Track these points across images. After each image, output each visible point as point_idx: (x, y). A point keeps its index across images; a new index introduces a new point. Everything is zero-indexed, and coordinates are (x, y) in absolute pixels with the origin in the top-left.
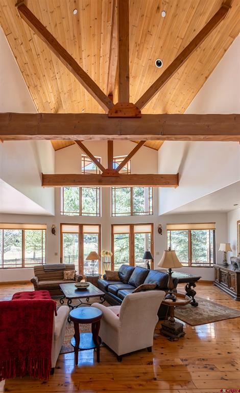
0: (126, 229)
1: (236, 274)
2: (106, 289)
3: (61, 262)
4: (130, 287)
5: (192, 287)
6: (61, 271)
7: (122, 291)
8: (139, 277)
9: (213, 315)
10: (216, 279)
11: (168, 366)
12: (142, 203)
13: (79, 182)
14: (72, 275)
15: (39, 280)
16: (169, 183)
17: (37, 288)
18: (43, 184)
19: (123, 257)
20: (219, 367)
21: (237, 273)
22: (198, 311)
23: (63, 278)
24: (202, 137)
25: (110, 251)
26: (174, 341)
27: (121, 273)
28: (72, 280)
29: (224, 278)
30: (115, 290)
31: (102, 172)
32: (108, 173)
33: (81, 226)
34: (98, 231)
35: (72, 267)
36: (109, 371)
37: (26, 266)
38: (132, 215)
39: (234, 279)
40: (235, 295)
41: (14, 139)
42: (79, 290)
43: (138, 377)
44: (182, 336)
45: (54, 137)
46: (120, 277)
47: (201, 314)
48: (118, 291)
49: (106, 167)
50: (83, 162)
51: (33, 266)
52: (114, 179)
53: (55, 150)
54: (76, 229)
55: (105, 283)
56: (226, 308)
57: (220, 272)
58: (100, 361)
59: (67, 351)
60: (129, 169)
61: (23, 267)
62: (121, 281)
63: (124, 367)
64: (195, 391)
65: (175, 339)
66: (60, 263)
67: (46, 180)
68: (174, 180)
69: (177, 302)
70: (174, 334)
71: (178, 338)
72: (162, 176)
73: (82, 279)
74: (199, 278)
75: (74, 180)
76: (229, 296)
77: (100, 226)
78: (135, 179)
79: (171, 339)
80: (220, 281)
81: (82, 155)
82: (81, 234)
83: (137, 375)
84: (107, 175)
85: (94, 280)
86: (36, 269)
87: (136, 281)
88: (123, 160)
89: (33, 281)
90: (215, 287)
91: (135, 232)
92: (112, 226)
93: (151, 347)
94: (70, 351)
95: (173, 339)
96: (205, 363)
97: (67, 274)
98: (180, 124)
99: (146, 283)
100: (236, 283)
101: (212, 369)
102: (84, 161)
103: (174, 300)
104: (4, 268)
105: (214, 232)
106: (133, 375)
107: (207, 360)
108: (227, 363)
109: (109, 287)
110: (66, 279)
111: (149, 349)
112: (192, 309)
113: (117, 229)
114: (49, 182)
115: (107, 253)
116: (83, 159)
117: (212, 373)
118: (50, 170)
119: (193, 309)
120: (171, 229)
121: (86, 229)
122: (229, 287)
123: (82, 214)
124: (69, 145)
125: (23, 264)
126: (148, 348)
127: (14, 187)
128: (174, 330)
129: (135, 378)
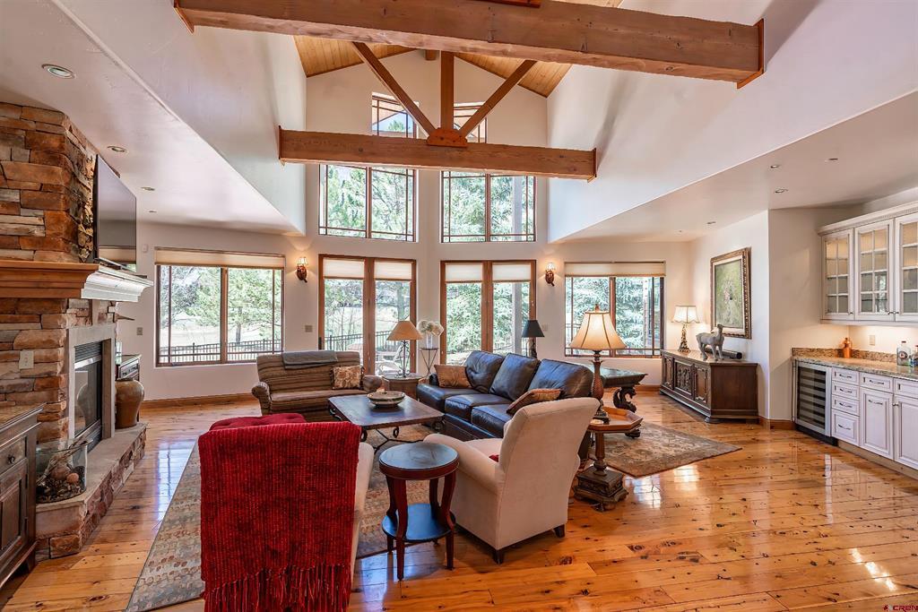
0: (476, 272)
1: (709, 369)
2: (440, 405)
3: (320, 347)
4: (496, 399)
5: (627, 397)
6: (327, 369)
7: (482, 408)
8: (516, 376)
9: (672, 453)
10: (665, 379)
11: (607, 564)
12: (504, 218)
13: (373, 154)
14: (354, 376)
15: (271, 391)
16: (575, 170)
17: (269, 408)
18: (281, 156)
19: (463, 339)
20: (707, 554)
21: (712, 365)
22: (640, 448)
23: (332, 385)
24: (666, 65)
25: (437, 323)
26: (605, 510)
27: (472, 369)
28: (355, 388)
29: (683, 377)
30: (462, 407)
31: (426, 135)
32: (442, 139)
33: (370, 262)
34: (409, 276)
35: (351, 359)
36: (479, 586)
37: (230, 358)
38: (488, 239)
39: (705, 380)
40: (707, 411)
41: (224, 24)
42: (380, 408)
43: (548, 592)
44: (622, 499)
45: (332, 31)
46: (469, 378)
47: (649, 453)
48: (471, 408)
49: (437, 123)
50: (374, 110)
51: (254, 357)
52: (455, 153)
53: (308, 76)
54: (358, 268)
55: (436, 393)
56: (694, 439)
57: (675, 365)
58: (454, 566)
59: (369, 551)
60: (482, 135)
61: (223, 360)
62: (473, 388)
63: (513, 573)
64: (670, 608)
65: (609, 507)
66: (317, 350)
67: (290, 145)
68: (585, 163)
69: (611, 423)
70: (606, 495)
71: (613, 503)
72: (561, 155)
73: (379, 387)
74: (642, 377)
75: (361, 150)
76: (693, 414)
77: (414, 262)
78: (504, 155)
79: (601, 507)
80: (675, 384)
81: (374, 94)
82: (370, 281)
83: (546, 588)
84: (439, 142)
85: (410, 387)
86: (264, 364)
87: (509, 386)
88: (472, 112)
89: (258, 394)
90: (663, 397)
91: (494, 279)
92: (443, 264)
93: (563, 527)
94: (377, 550)
95: (604, 505)
96: (678, 549)
97: (343, 375)
98: (622, 31)
99: (533, 389)
100: (709, 387)
101: (695, 560)
102: (378, 107)
103: (606, 421)
104: (172, 365)
105: (662, 280)
106: (534, 590)
107: (681, 544)
108: (720, 546)
109: (447, 402)
110: (341, 386)
111: (559, 532)
112: (628, 443)
113: (453, 272)
114: (296, 150)
115: (430, 328)
116: (374, 103)
117: (696, 568)
118: (294, 121)
119: (630, 442)
120: (576, 273)
121: (381, 269)
122: (694, 396)
123: (374, 235)
124: (342, 67)
125: (223, 353)
126: (556, 529)
127: (217, 151)
128: (605, 486)
129: (540, 596)
